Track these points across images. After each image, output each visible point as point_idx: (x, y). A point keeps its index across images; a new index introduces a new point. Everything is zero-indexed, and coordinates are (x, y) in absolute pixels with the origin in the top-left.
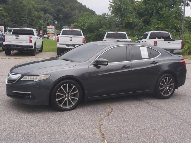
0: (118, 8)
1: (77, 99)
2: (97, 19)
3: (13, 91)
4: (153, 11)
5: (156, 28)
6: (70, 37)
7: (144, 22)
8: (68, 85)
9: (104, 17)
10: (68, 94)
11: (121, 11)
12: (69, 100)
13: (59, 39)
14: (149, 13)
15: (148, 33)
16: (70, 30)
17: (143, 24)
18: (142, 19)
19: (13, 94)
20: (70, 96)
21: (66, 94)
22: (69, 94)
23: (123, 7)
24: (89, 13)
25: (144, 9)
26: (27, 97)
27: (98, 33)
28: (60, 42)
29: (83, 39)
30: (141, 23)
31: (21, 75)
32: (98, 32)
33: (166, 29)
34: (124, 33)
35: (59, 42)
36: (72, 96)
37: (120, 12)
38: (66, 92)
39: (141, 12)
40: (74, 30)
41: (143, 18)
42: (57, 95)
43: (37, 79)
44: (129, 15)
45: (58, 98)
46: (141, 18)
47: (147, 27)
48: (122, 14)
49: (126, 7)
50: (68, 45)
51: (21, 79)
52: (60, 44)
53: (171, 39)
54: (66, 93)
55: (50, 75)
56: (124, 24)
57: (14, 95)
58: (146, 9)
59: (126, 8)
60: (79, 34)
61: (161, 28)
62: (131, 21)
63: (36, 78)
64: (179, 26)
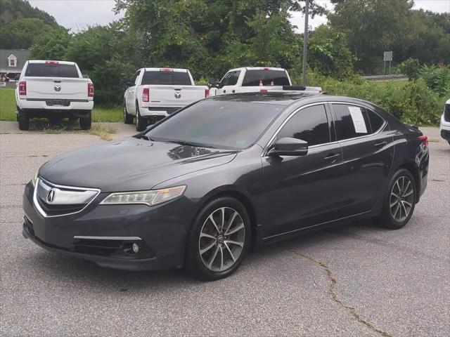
0: (147, 11)
1: (242, 244)
2: (98, 37)
3: (75, 237)
4: (227, 22)
5: (240, 58)
6: (56, 82)
7: (207, 46)
8: (223, 209)
9: (114, 32)
10: (222, 234)
11: (155, 17)
12: (225, 250)
13: (25, 88)
14: (217, 23)
15: (240, 71)
16: (46, 63)
17: (206, 50)
18: (202, 39)
19: (73, 244)
20: (226, 239)
21: (218, 234)
22: (226, 234)
23: (160, 8)
24: (38, 19)
25: (207, 15)
26: (125, 250)
27: (103, 70)
28: (29, 95)
29: (89, 85)
30: (202, 48)
31: (100, 191)
32: (102, 68)
33: (262, 63)
34: (185, 71)
35: (25, 94)
36: (231, 239)
37: (153, 19)
38: (220, 230)
39: (201, 22)
40: (58, 64)
41: (206, 37)
42: (202, 238)
43: (152, 199)
44: (173, 28)
45: (202, 247)
46: (201, 35)
47: (215, 57)
48: (156, 26)
49: (165, 9)
50: (49, 102)
51: (102, 203)
52: (28, 100)
53: (291, 85)
54: (220, 233)
55: (185, 187)
56: (164, 50)
57: (77, 247)
58: (212, 15)
59: (166, 11)
60: (72, 74)
61: (250, 59)
62: (181, 43)
63: (148, 198)
64: (289, 56)
